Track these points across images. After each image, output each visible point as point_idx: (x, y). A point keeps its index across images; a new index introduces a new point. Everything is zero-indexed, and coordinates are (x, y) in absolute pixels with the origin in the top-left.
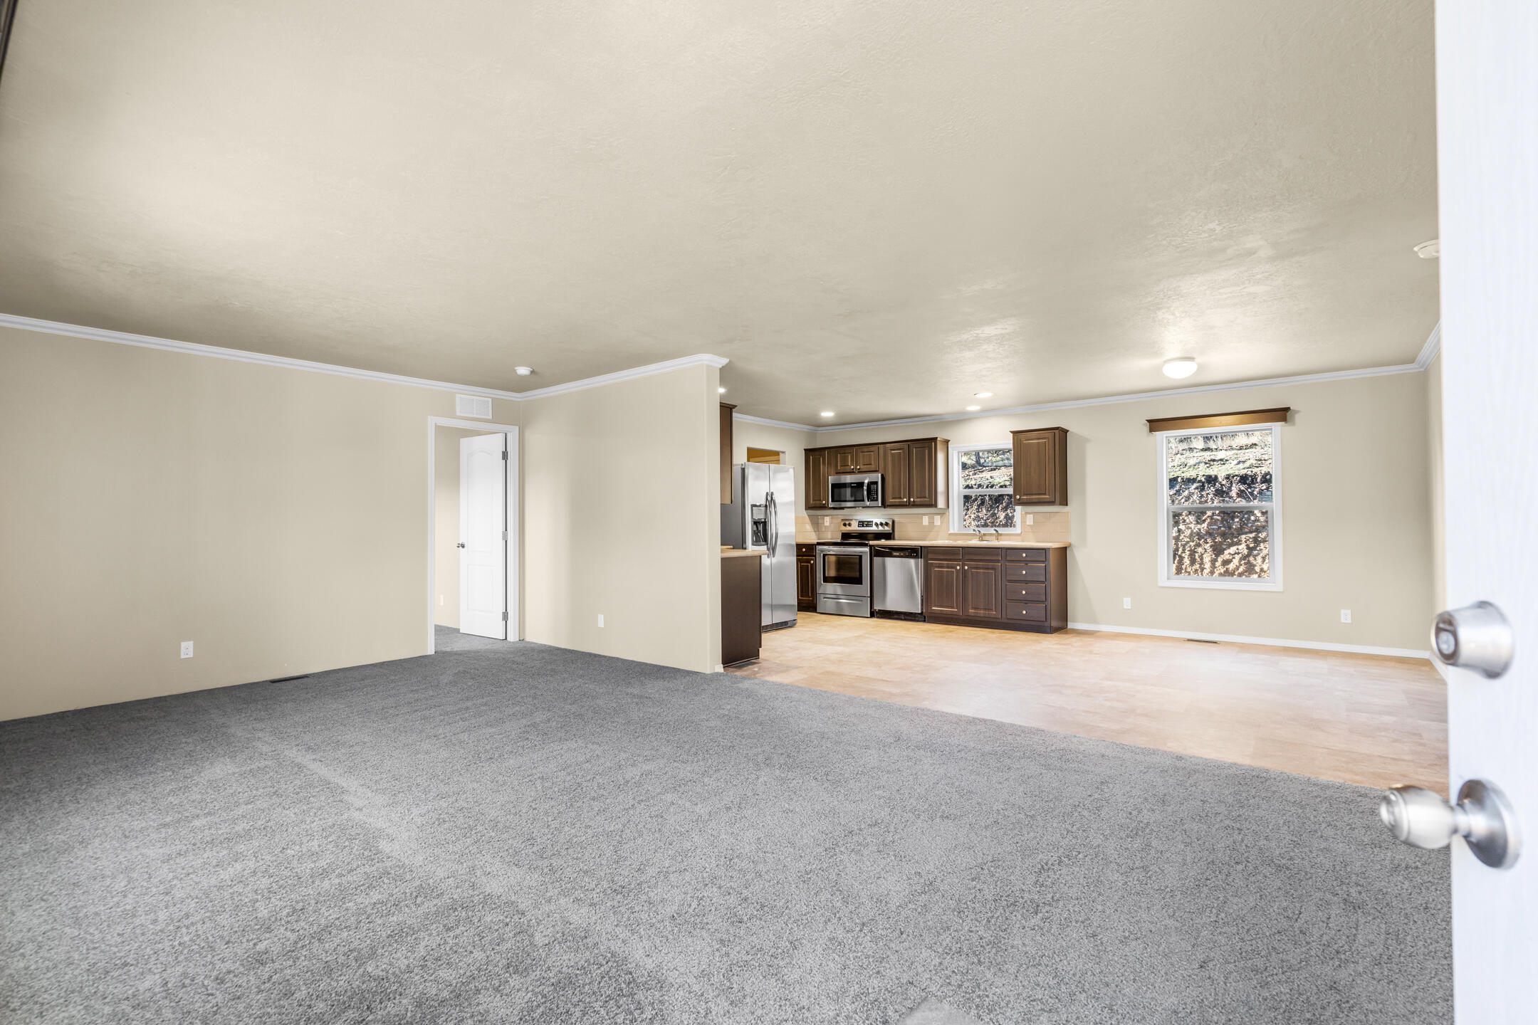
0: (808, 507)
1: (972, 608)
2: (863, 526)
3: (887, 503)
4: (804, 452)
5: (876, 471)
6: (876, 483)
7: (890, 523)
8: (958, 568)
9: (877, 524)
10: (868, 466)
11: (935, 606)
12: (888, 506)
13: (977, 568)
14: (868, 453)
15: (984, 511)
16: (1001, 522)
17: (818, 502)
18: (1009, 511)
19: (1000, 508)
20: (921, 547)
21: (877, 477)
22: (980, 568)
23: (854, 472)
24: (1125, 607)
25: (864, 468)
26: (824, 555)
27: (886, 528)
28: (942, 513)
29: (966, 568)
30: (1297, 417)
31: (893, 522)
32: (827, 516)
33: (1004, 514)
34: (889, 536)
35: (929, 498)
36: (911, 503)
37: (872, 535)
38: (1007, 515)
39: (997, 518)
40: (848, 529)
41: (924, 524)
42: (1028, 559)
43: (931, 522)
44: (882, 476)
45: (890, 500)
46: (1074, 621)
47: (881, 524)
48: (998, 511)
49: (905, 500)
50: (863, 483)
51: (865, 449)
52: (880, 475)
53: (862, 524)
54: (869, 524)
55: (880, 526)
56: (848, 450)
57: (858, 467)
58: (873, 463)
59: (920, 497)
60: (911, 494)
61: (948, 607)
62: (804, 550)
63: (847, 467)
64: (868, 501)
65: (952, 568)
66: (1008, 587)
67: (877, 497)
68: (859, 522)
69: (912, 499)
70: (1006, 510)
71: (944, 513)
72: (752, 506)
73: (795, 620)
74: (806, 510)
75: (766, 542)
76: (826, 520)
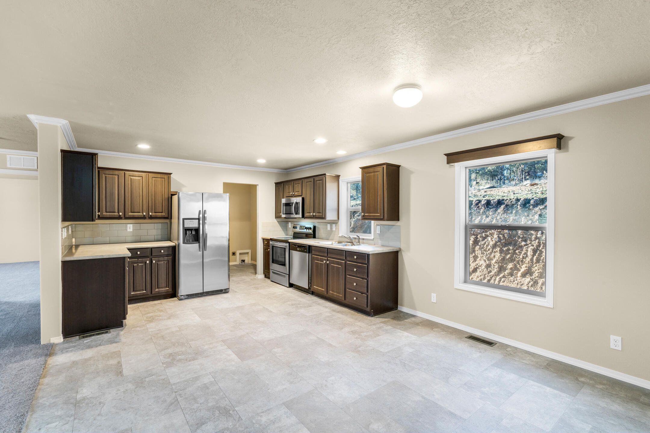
1: (331, 290)
2: (301, 229)
3: (305, 216)
4: (275, 184)
5: (300, 196)
6: (299, 203)
7: (312, 228)
8: (325, 262)
9: (306, 228)
10: (299, 192)
11: (315, 286)
12: (306, 217)
13: (333, 263)
14: (298, 185)
17: (279, 214)
18: (368, 223)
20: (309, 246)
21: (299, 200)
23: (292, 196)
24: (432, 301)
25: (296, 194)
26: (272, 246)
27: (310, 231)
29: (329, 262)
30: (571, 143)
31: (315, 227)
32: (290, 222)
34: (312, 236)
35: (322, 213)
37: (305, 235)
40: (295, 230)
43: (331, 228)
44: (303, 199)
45: (306, 214)
46: (402, 305)
47: (308, 228)
49: (312, 214)
50: (293, 203)
51: (297, 182)
52: (301, 198)
54: (303, 228)
55: (308, 230)
56: (290, 183)
57: (293, 193)
59: (319, 213)
62: (266, 242)
63: (289, 193)
64: (295, 214)
65: (322, 262)
66: (347, 279)
67: (299, 212)
68: (300, 226)
69: (315, 214)
71: (337, 223)
72: (184, 219)
73: (228, 289)
74: (275, 218)
75: (198, 241)
76: (289, 224)
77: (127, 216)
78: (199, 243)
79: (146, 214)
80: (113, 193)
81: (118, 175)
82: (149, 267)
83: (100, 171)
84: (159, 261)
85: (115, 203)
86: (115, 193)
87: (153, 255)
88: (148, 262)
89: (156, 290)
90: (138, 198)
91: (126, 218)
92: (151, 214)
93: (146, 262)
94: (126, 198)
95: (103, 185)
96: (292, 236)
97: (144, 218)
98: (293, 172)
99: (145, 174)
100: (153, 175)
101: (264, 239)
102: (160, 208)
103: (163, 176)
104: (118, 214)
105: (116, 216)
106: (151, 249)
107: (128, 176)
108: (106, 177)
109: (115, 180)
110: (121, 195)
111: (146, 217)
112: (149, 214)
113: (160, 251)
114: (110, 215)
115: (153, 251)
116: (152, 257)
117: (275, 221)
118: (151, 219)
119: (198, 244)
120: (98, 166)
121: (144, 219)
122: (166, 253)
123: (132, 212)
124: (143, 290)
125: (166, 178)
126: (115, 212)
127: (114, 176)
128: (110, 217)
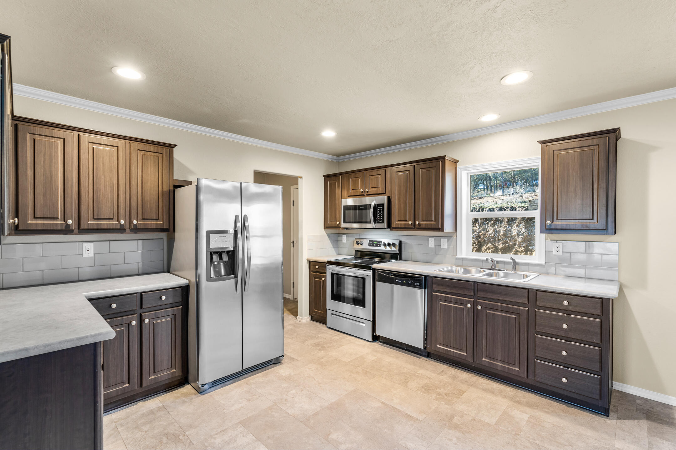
0: (326, 227)
1: (487, 357)
2: (373, 245)
3: (393, 225)
4: (323, 177)
5: (383, 194)
6: (382, 205)
7: (397, 244)
8: (469, 306)
9: (385, 245)
10: (376, 189)
11: (440, 344)
12: (395, 228)
13: (494, 309)
14: (376, 176)
15: (478, 226)
16: (490, 234)
17: (334, 223)
18: (496, 227)
19: (489, 224)
20: (425, 276)
21: (383, 199)
22: (498, 310)
23: (363, 195)
25: (372, 191)
26: (332, 273)
27: (394, 249)
28: (449, 237)
29: (479, 307)
31: (400, 243)
32: (341, 235)
33: (493, 229)
34: (397, 256)
35: (435, 221)
36: (417, 226)
38: (495, 229)
39: (487, 232)
40: (359, 247)
41: (430, 246)
42: (571, 308)
43: (438, 245)
44: (389, 199)
45: (395, 223)
47: (389, 245)
48: (488, 227)
49: (410, 222)
50: (370, 205)
51: (374, 172)
52: (386, 197)
53: (372, 243)
54: (378, 244)
55: (388, 247)
56: (358, 174)
57: (367, 190)
58: (380, 186)
59: (426, 221)
60: (417, 216)
61: (456, 349)
62: (317, 267)
63: (357, 191)
64: (375, 223)
65: (461, 304)
66: (537, 340)
67: (383, 219)
68: (370, 241)
69: (417, 222)
70: (494, 226)
71: (451, 237)
72: (209, 233)
73: (281, 356)
74: (324, 229)
75: (234, 274)
76: (343, 238)
77: (84, 226)
78: (236, 277)
79: (126, 222)
80: (51, 177)
81: (64, 139)
82: (135, 332)
83: (20, 127)
84: (157, 318)
85: (57, 197)
86: (57, 177)
87: (144, 306)
88: (134, 323)
89: (151, 378)
90: (109, 189)
91: (82, 231)
92: (135, 222)
93: (129, 324)
94: (82, 188)
95: (26, 157)
96: (353, 257)
97: (121, 230)
98: (352, 159)
99: (124, 141)
100: (141, 146)
101: (310, 262)
102: (154, 211)
103: (159, 149)
104: (63, 222)
105: (59, 228)
106: (139, 295)
107: (87, 143)
108: (34, 140)
109: (57, 148)
110: (70, 183)
111: (125, 229)
112: (131, 222)
113: (159, 297)
114: (44, 224)
115: (143, 300)
116: (142, 311)
117: (323, 232)
118: (136, 233)
119: (233, 281)
120: (15, 114)
121: (122, 233)
122: (171, 301)
123: (94, 219)
124: (124, 383)
125: (164, 153)
126: (57, 218)
127: (54, 140)
128: (44, 228)
